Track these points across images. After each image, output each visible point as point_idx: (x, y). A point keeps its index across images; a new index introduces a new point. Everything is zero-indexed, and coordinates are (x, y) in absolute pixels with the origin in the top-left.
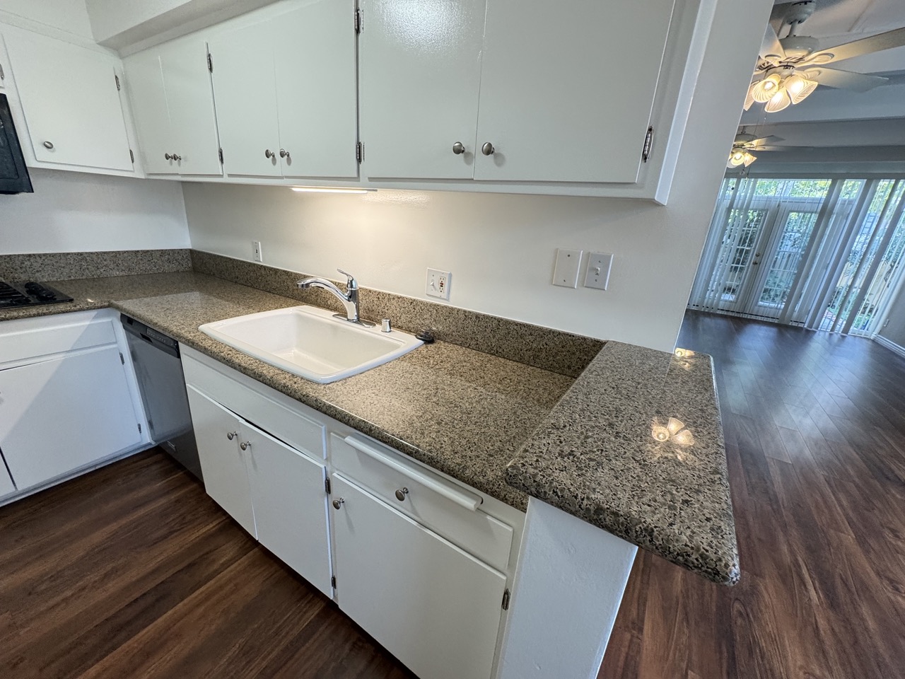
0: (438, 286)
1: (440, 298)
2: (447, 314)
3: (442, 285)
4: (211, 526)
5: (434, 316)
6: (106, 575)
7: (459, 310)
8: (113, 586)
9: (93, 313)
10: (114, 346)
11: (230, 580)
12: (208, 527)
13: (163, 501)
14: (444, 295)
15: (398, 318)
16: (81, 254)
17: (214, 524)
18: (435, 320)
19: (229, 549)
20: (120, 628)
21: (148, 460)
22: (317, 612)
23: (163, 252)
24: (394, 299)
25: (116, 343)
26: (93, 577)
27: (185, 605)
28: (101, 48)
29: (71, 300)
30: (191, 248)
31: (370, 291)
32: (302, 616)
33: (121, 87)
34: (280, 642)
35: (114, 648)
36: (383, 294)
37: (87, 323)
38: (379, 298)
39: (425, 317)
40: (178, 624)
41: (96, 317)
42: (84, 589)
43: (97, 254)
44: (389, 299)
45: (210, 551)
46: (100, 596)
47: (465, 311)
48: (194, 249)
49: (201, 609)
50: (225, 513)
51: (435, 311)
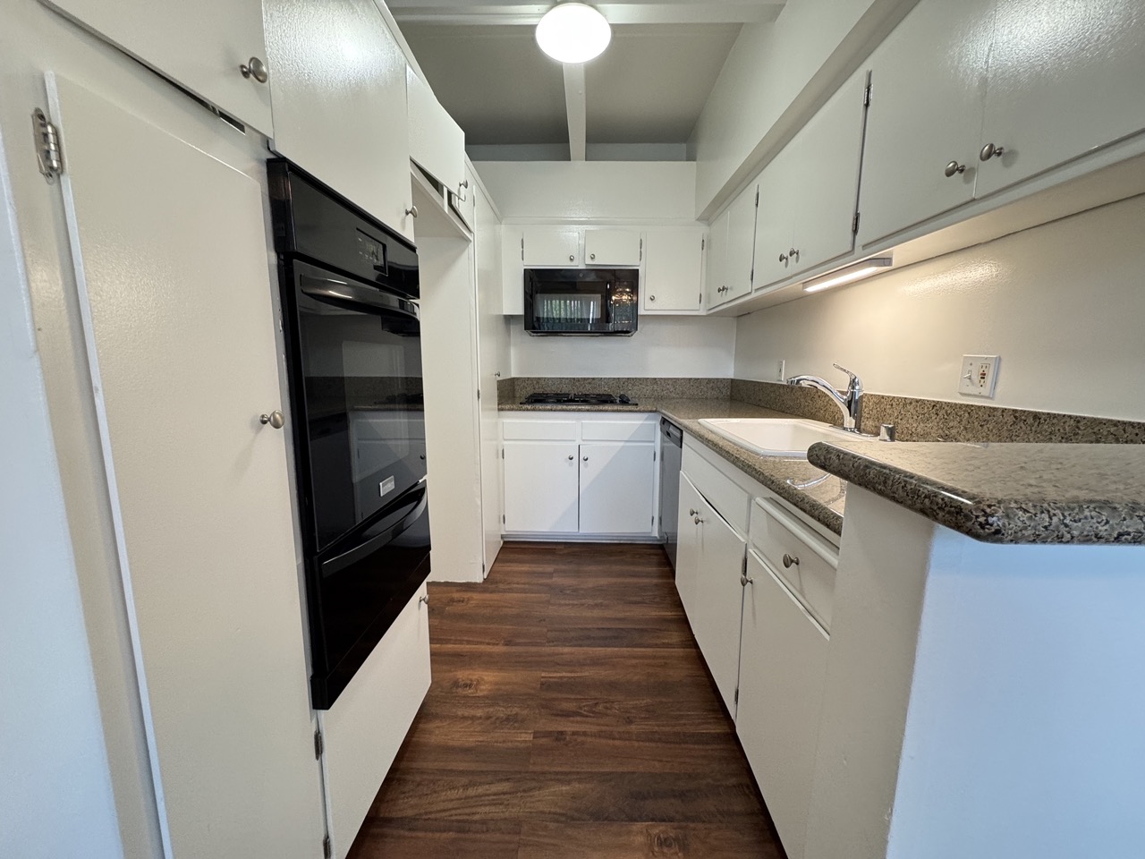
0: (976, 378)
1: (980, 396)
2: (986, 417)
3: (983, 376)
4: (670, 614)
5: (964, 422)
6: (596, 605)
7: (1004, 410)
8: (597, 613)
9: (646, 415)
10: (652, 444)
11: (663, 657)
12: (667, 613)
13: (646, 580)
14: (985, 391)
15: (913, 430)
16: (655, 379)
17: (673, 613)
18: (966, 429)
19: (675, 637)
20: (588, 638)
21: (652, 551)
22: (718, 731)
23: (709, 380)
24: (911, 403)
25: (653, 442)
26: (591, 602)
27: (628, 651)
28: (698, 223)
29: (637, 405)
30: (732, 377)
31: (883, 397)
32: (704, 723)
33: (705, 248)
34: (675, 726)
35: (581, 646)
36: (898, 398)
37: (641, 422)
38: (892, 405)
39: (951, 424)
40: (617, 660)
41: (646, 419)
42: (583, 605)
43: (665, 379)
44: (905, 405)
45: (660, 630)
46: (588, 613)
47: (1015, 411)
48: (737, 378)
49: (634, 661)
50: (684, 611)
51: (967, 415)
